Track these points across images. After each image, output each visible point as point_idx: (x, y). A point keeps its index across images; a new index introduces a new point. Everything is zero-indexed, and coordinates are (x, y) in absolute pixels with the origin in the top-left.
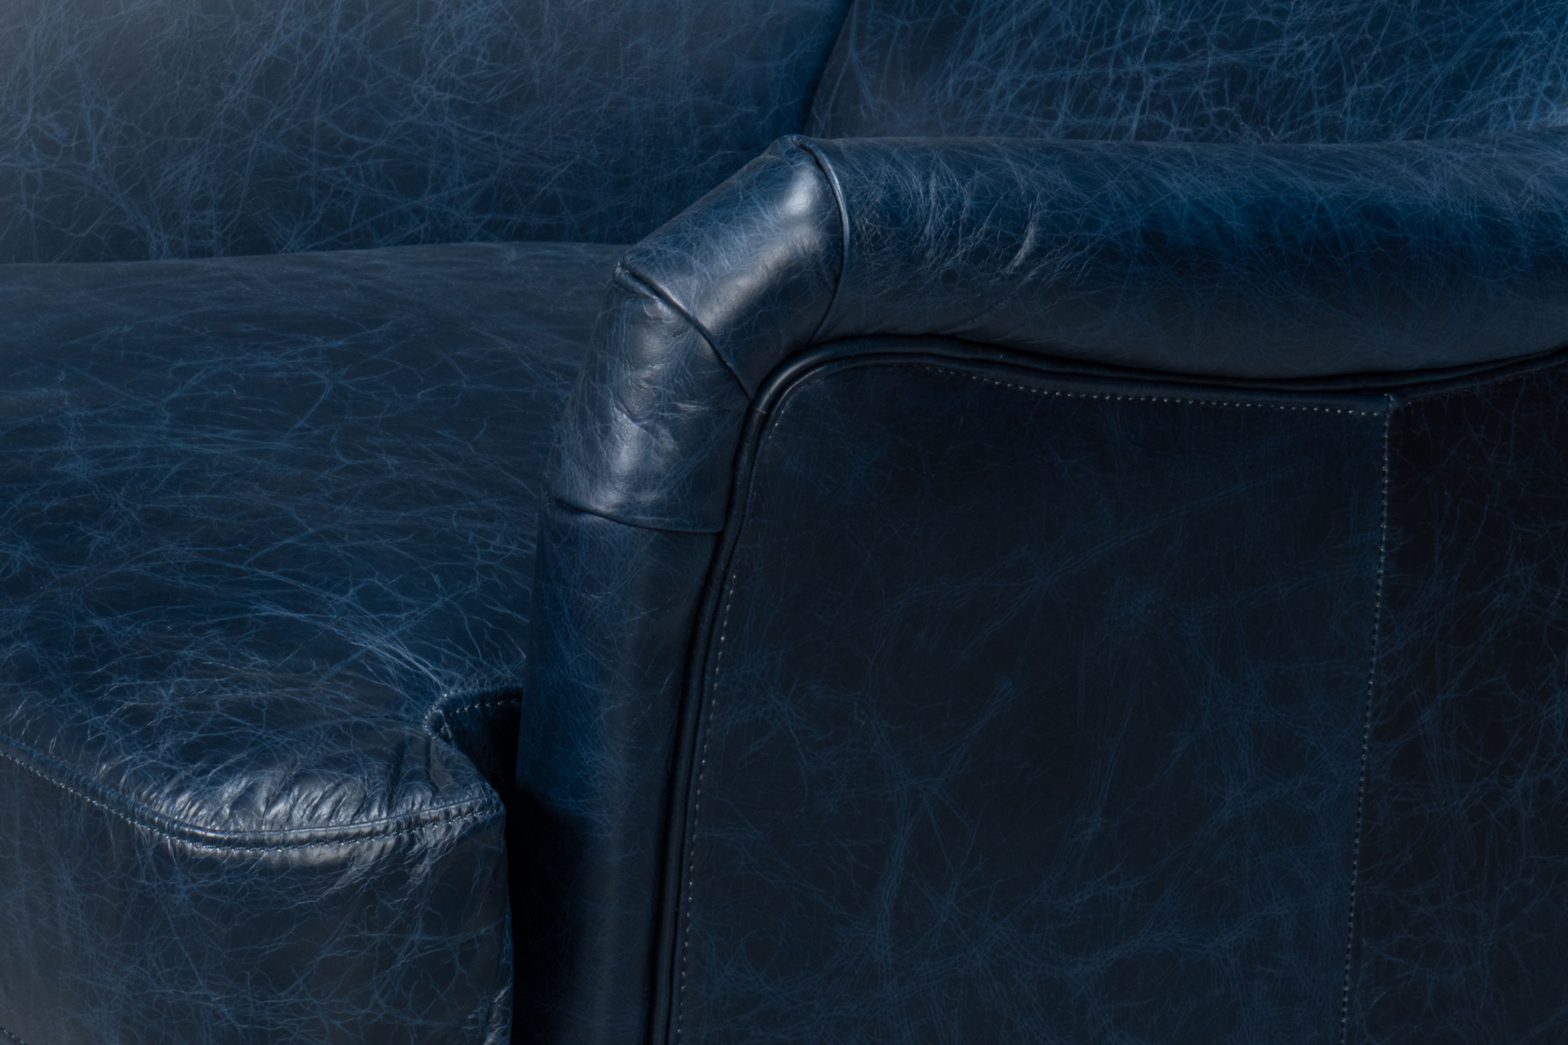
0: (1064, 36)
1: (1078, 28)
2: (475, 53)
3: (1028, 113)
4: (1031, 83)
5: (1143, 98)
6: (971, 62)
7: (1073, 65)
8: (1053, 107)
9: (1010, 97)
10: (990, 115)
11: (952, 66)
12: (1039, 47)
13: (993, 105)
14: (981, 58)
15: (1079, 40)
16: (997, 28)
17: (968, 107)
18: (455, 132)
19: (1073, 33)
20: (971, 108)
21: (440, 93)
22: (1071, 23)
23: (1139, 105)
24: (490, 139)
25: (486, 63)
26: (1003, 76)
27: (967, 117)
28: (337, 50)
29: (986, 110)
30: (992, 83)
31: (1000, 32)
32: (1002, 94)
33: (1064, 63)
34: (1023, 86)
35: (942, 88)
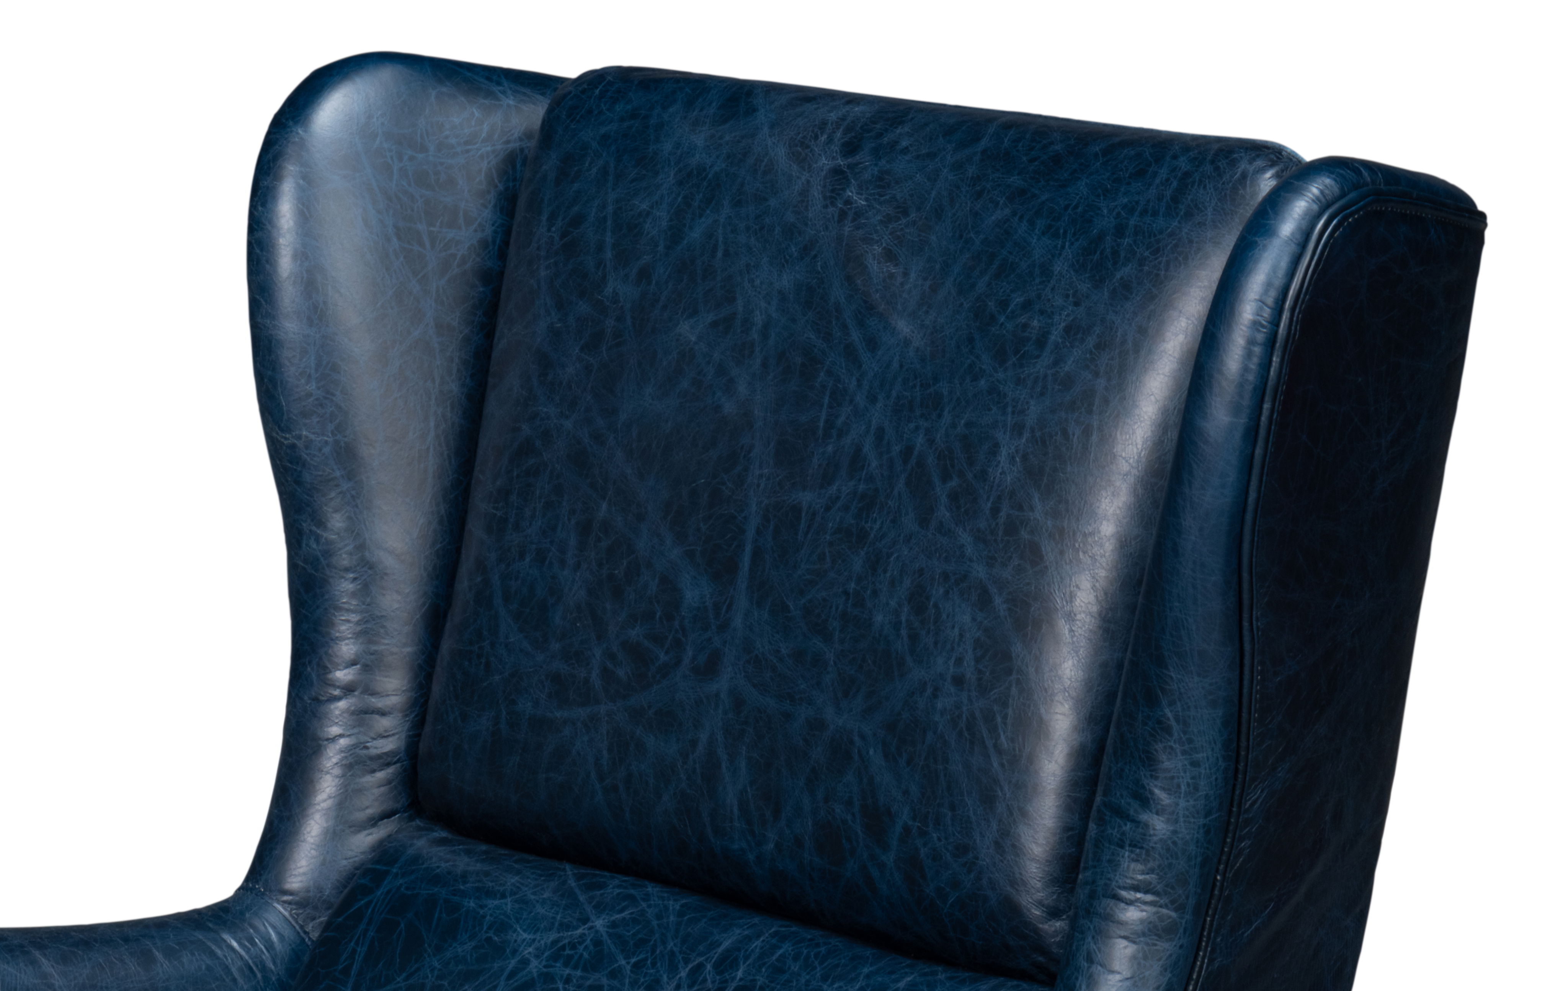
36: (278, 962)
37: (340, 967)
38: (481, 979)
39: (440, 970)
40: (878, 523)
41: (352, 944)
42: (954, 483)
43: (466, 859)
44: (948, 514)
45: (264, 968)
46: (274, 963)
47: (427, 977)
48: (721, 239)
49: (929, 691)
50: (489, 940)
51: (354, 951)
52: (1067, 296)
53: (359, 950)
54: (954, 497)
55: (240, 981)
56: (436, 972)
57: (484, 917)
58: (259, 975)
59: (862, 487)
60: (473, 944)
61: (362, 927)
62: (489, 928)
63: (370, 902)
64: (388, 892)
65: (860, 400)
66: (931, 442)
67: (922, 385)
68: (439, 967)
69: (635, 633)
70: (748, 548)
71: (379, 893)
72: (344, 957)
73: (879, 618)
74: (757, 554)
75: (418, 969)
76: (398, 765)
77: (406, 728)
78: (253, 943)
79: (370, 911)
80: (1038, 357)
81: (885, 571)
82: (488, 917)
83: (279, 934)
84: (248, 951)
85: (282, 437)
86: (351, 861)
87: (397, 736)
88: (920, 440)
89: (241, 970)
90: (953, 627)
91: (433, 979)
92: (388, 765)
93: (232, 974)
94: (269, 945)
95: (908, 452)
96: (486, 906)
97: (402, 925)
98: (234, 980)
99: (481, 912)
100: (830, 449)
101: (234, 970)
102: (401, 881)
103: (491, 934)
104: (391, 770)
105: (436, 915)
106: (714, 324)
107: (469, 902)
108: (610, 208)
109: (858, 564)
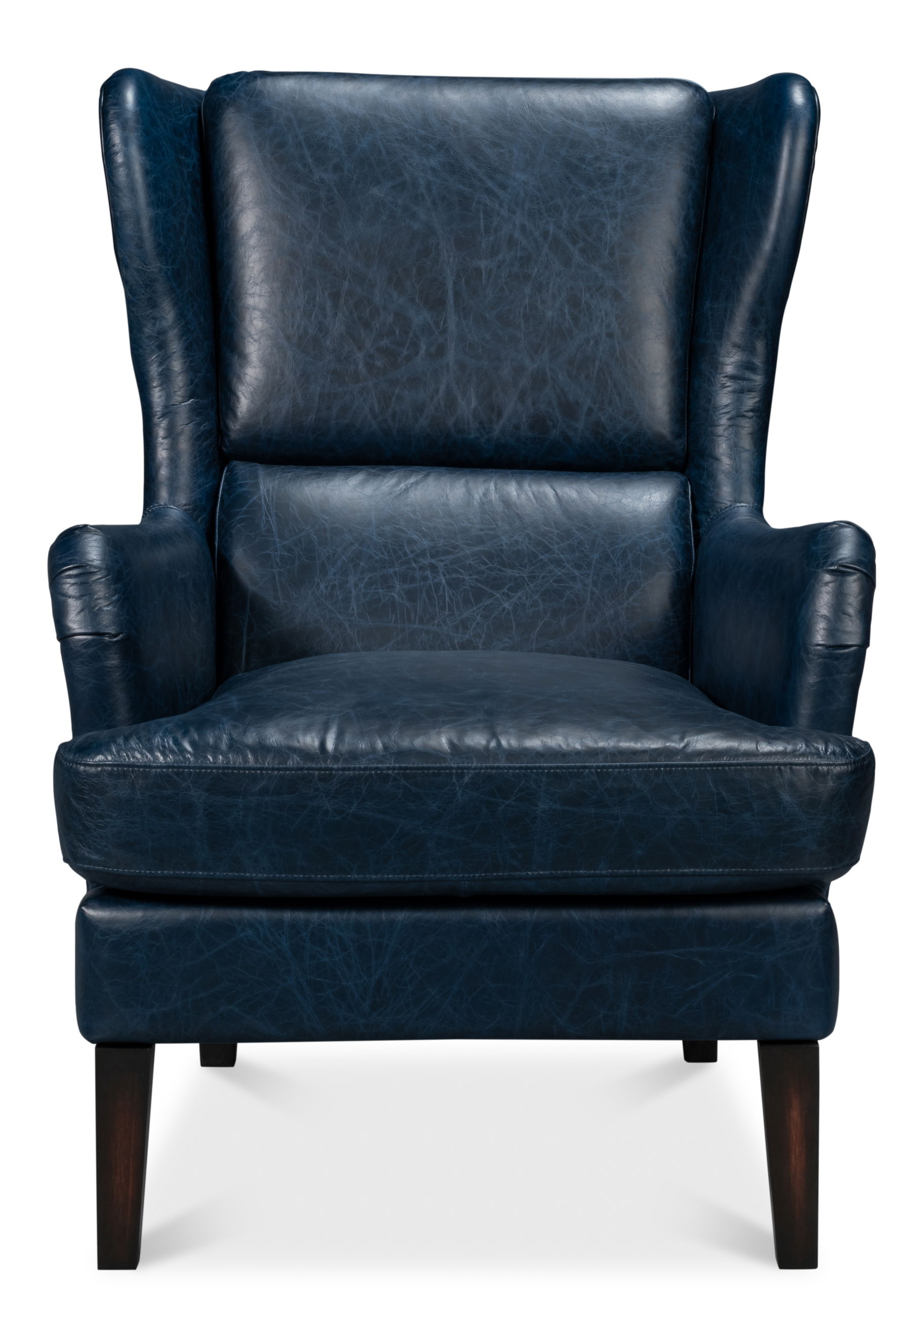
1: (383, 554)
4: (371, 578)
5: (441, 571)
6: (330, 577)
7: (390, 567)
8: (390, 584)
10: (354, 594)
11: (319, 580)
12: (366, 564)
13: (353, 590)
14: (335, 574)
16: (336, 563)
17: (339, 593)
20: (340, 594)
22: (377, 553)
23: (441, 574)
26: (352, 579)
27: (340, 597)
29: (350, 592)
30: (348, 582)
31: (339, 563)
32: (356, 585)
33: (384, 568)
34: (366, 580)
35: (318, 590)
40: (536, 269)
42: (581, 244)
44: (582, 259)
48: (381, 146)
49: (592, 342)
52: (620, 152)
54: (583, 251)
59: (519, 254)
63: (259, 497)
64: (267, 491)
65: (504, 212)
66: (559, 227)
67: (543, 202)
69: (384, 342)
70: (450, 293)
71: (262, 493)
72: (262, 525)
73: (549, 314)
74: (457, 294)
75: (316, 522)
80: (614, 181)
81: (547, 291)
85: (146, 268)
88: (552, 228)
90: (600, 311)
95: (545, 235)
97: (291, 504)
100: (491, 238)
106: (393, 187)
108: (301, 138)
109: (528, 290)
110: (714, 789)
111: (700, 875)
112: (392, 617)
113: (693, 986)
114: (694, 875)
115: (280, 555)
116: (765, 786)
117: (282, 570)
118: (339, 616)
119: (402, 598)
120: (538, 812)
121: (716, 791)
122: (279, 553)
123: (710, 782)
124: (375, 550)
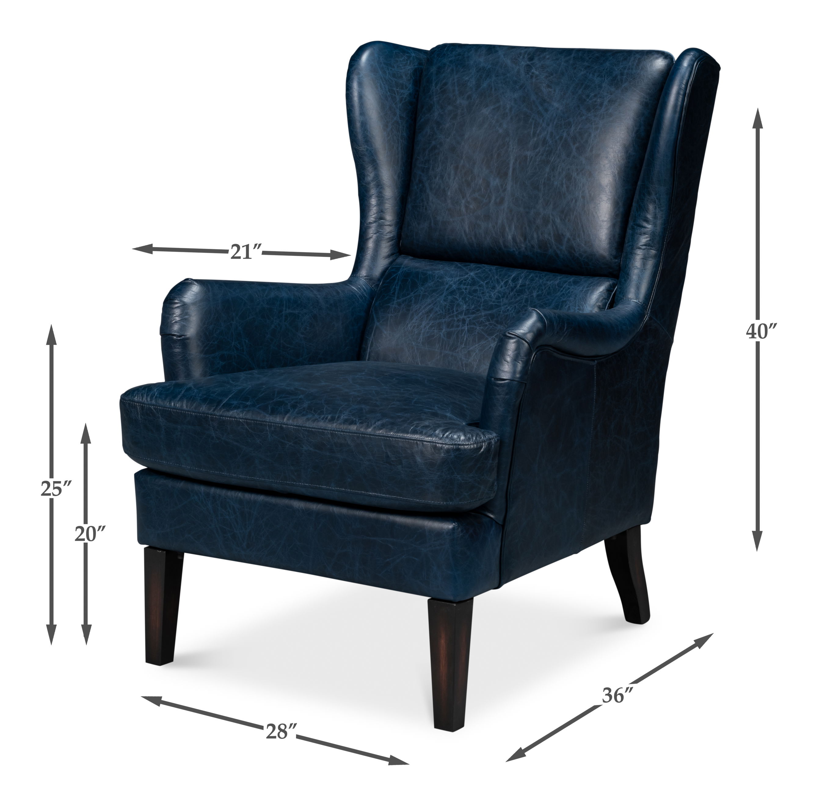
0: (439, 313)
1: (443, 311)
2: (307, 326)
3: (434, 330)
4: (433, 323)
5: (467, 323)
6: (414, 321)
7: (444, 319)
8: (441, 328)
9: (427, 327)
10: (422, 331)
11: (408, 322)
12: (433, 316)
14: (416, 320)
15: (444, 313)
16: (419, 313)
17: (416, 331)
18: (304, 344)
19: (441, 312)
21: (302, 335)
23: (466, 324)
24: (310, 345)
25: (309, 328)
26: (424, 323)
28: (284, 326)
29: (421, 330)
30: (421, 325)
32: (425, 327)
33: (441, 318)
34: (430, 324)
35: (407, 327)
36: (367, 294)
37: (391, 293)
38: (438, 291)
39: (424, 290)
40: (553, 158)
41: (394, 286)
42: (577, 145)
43: (424, 262)
44: (576, 153)
45: (365, 296)
46: (367, 295)
47: (421, 292)
48: (493, 86)
49: (574, 201)
50: (438, 281)
51: (395, 288)
52: (608, 92)
53: (397, 287)
54: (578, 149)
55: (360, 299)
56: (423, 291)
57: (435, 275)
58: (364, 298)
59: (547, 149)
60: (433, 282)
61: (396, 281)
62: (437, 278)
63: (396, 276)
64: (402, 272)
65: (544, 125)
66: (569, 135)
67: (564, 120)
68: (424, 289)
69: (476, 195)
70: (511, 169)
71: (399, 273)
72: (392, 290)
73: (556, 183)
74: (514, 170)
75: (417, 291)
76: (395, 240)
77: (397, 229)
78: (361, 290)
79: (398, 277)
80: (601, 109)
81: (557, 170)
82: (436, 275)
83: (366, 287)
84: (360, 292)
85: (359, 148)
86: (384, 267)
87: (394, 232)
88: (565, 134)
89: (359, 296)
90: (580, 183)
91: (423, 293)
92: (392, 240)
93: (357, 297)
94: (365, 291)
95: (561, 138)
96: (435, 273)
97: (409, 280)
98: (358, 299)
99: (434, 274)
100: (535, 139)
101: (358, 296)
102: (405, 269)
103: (438, 280)
104: (393, 241)
105: (420, 276)
106: (494, 109)
107: (429, 272)
108: (456, 80)
109: (547, 170)
110: (384, 450)
111: (378, 497)
112: (437, 346)
113: (388, 560)
114: (375, 496)
115: (394, 307)
116: (409, 451)
117: (392, 315)
118: (413, 343)
119: (445, 337)
120: (303, 451)
121: (385, 451)
122: (394, 306)
123: (383, 446)
124: (440, 308)
